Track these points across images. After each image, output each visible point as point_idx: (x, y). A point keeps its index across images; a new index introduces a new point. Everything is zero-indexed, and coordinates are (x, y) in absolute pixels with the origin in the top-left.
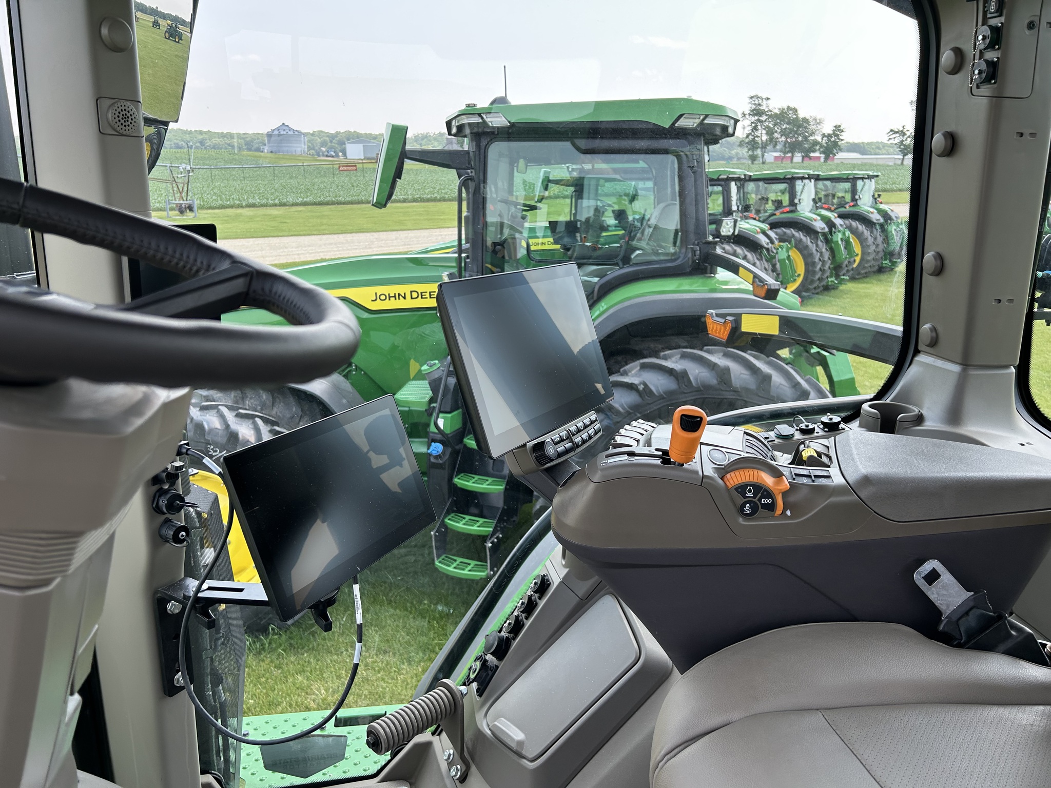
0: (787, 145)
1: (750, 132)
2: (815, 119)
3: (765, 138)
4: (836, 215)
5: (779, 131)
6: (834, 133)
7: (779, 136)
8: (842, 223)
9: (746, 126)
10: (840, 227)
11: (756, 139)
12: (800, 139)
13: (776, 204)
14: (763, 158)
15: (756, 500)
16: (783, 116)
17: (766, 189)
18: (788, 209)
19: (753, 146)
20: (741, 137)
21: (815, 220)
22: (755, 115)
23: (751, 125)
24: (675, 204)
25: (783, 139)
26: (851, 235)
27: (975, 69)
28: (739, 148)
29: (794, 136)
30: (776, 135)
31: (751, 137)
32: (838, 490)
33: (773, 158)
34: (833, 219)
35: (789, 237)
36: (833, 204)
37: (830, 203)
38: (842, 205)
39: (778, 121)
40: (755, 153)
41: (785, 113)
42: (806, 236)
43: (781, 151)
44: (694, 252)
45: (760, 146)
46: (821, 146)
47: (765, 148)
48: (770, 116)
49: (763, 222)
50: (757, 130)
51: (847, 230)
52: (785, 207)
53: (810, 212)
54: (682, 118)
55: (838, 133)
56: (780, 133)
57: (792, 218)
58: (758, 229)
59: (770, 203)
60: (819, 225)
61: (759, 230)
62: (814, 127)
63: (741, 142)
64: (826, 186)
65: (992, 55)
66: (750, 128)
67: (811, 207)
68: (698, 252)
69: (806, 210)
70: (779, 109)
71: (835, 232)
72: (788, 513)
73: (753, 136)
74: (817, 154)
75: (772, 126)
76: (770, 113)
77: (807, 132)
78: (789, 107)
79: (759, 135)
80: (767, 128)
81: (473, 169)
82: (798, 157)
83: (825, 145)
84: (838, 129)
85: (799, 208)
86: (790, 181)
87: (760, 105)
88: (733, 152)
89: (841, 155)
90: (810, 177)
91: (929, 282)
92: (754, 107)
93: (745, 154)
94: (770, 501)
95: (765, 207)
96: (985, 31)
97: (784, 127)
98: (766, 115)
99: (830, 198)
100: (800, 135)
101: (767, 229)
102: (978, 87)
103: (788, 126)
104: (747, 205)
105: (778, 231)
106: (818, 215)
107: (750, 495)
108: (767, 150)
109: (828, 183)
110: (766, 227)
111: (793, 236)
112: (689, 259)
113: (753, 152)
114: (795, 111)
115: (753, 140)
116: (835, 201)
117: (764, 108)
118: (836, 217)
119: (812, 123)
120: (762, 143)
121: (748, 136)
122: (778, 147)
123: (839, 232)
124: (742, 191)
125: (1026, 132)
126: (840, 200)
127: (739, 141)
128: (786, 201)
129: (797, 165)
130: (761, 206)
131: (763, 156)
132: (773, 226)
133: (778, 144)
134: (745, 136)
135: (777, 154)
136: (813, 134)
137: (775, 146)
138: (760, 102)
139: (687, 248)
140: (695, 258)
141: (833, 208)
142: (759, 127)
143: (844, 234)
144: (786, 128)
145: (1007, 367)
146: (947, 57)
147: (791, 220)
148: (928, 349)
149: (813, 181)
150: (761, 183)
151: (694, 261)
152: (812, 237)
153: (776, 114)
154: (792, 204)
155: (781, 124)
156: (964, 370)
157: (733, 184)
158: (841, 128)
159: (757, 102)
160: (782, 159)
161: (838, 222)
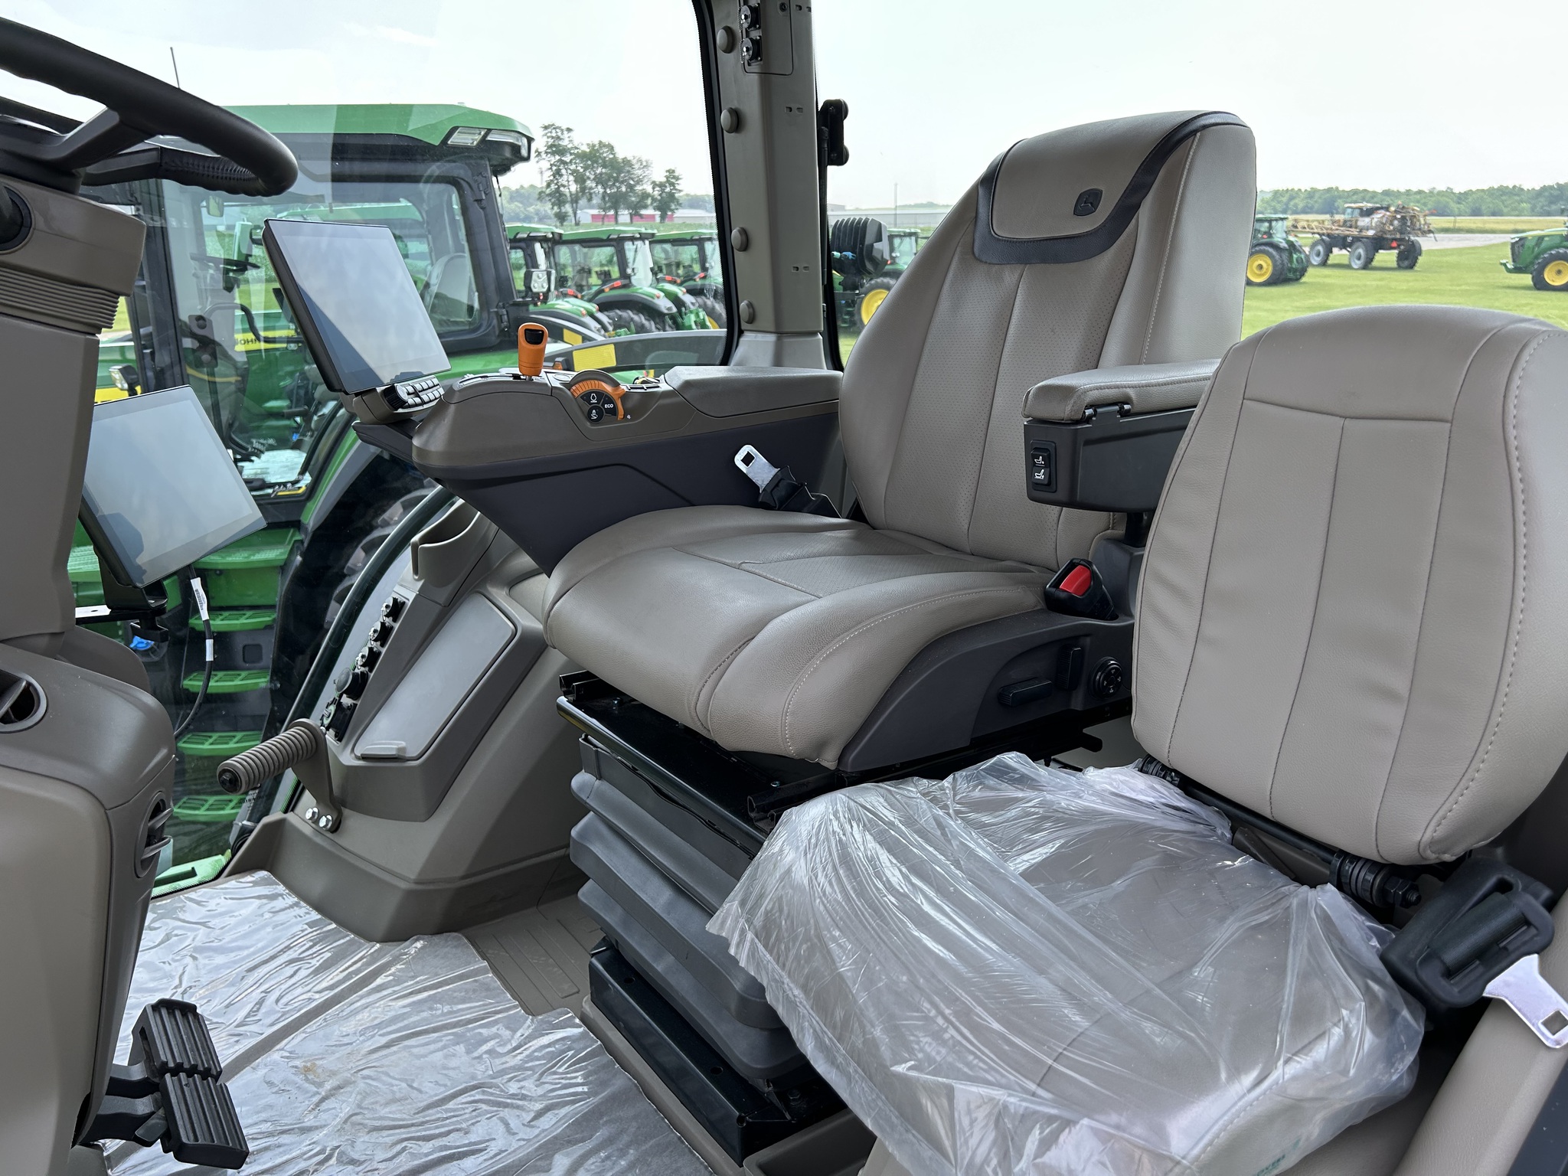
0: (607, 199)
1: (552, 178)
2: (640, 161)
3: (574, 188)
4: (684, 290)
5: (592, 177)
6: (668, 181)
7: (594, 185)
8: (694, 301)
9: (544, 170)
10: (691, 307)
11: (562, 189)
12: (624, 189)
13: (603, 277)
14: (575, 217)
15: (600, 405)
16: (595, 156)
17: (585, 255)
18: (619, 283)
19: (558, 200)
20: (539, 186)
21: (658, 297)
22: (553, 153)
23: (551, 169)
24: (464, 257)
25: (600, 189)
26: (707, 318)
27: (744, 49)
28: (539, 203)
29: (614, 184)
30: (589, 183)
31: (553, 187)
32: (666, 394)
33: (590, 218)
34: (680, 294)
35: (626, 322)
36: (678, 276)
37: (675, 274)
38: (689, 277)
39: (589, 162)
40: (563, 210)
41: (598, 150)
42: (648, 320)
43: (600, 208)
44: (500, 317)
45: (569, 199)
46: (654, 200)
47: (577, 202)
48: (577, 156)
49: (590, 301)
50: (561, 176)
51: (700, 310)
52: (616, 280)
53: (651, 286)
54: (456, 135)
55: (673, 180)
56: (594, 179)
57: (627, 295)
58: (582, 309)
59: (594, 275)
60: (664, 305)
61: (584, 312)
62: (639, 172)
63: (540, 193)
64: (665, 251)
65: (756, 34)
66: (550, 173)
67: (650, 282)
68: (506, 317)
69: (643, 284)
70: (588, 145)
71: (686, 314)
72: (629, 417)
73: (556, 184)
74: (650, 211)
75: (582, 170)
76: (576, 151)
77: (632, 179)
78: (600, 142)
79: (566, 183)
80: (574, 172)
81: (140, 204)
82: (624, 215)
83: (659, 198)
84: (672, 177)
85: (634, 280)
86: (618, 243)
87: (558, 138)
88: (531, 209)
89: (681, 213)
90: (643, 237)
91: (739, 256)
92: (551, 141)
93: (549, 211)
94: (612, 406)
95: (587, 282)
96: (746, 10)
97: (598, 172)
98: (571, 154)
99: (674, 268)
100: (622, 182)
101: (594, 310)
102: (749, 65)
103: (604, 170)
104: (562, 277)
105: (612, 314)
106: (662, 290)
107: (594, 401)
108: (579, 205)
109: (668, 246)
110: (593, 307)
111: (632, 319)
112: (494, 327)
113: (559, 207)
114: (611, 148)
115: (557, 190)
116: (681, 271)
117: (565, 143)
118: (684, 294)
119: (636, 166)
120: (571, 195)
121: (548, 185)
122: (594, 202)
123: (691, 312)
124: (552, 258)
125: (794, 106)
126: (686, 270)
127: (537, 192)
128: (615, 272)
129: (624, 223)
130: (582, 280)
131: (575, 214)
132: (604, 307)
133: (593, 196)
134: (545, 184)
135: (595, 212)
136: (639, 182)
137: (590, 200)
138: (559, 134)
139: (489, 312)
140: (503, 325)
141: (679, 281)
142: (563, 171)
143: (697, 315)
144: (601, 174)
145: (814, 334)
146: (720, 36)
147: (626, 299)
148: (749, 326)
149: (647, 242)
150: (577, 247)
151: (502, 331)
152: (657, 320)
153: (584, 153)
154: (624, 275)
155: (594, 167)
156: (779, 339)
157: (537, 246)
158: (676, 174)
159: (554, 135)
160: (603, 218)
161: (688, 299)
